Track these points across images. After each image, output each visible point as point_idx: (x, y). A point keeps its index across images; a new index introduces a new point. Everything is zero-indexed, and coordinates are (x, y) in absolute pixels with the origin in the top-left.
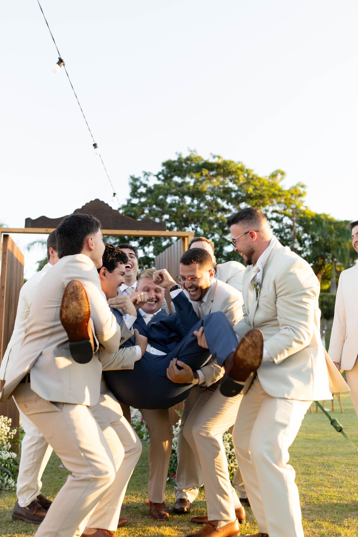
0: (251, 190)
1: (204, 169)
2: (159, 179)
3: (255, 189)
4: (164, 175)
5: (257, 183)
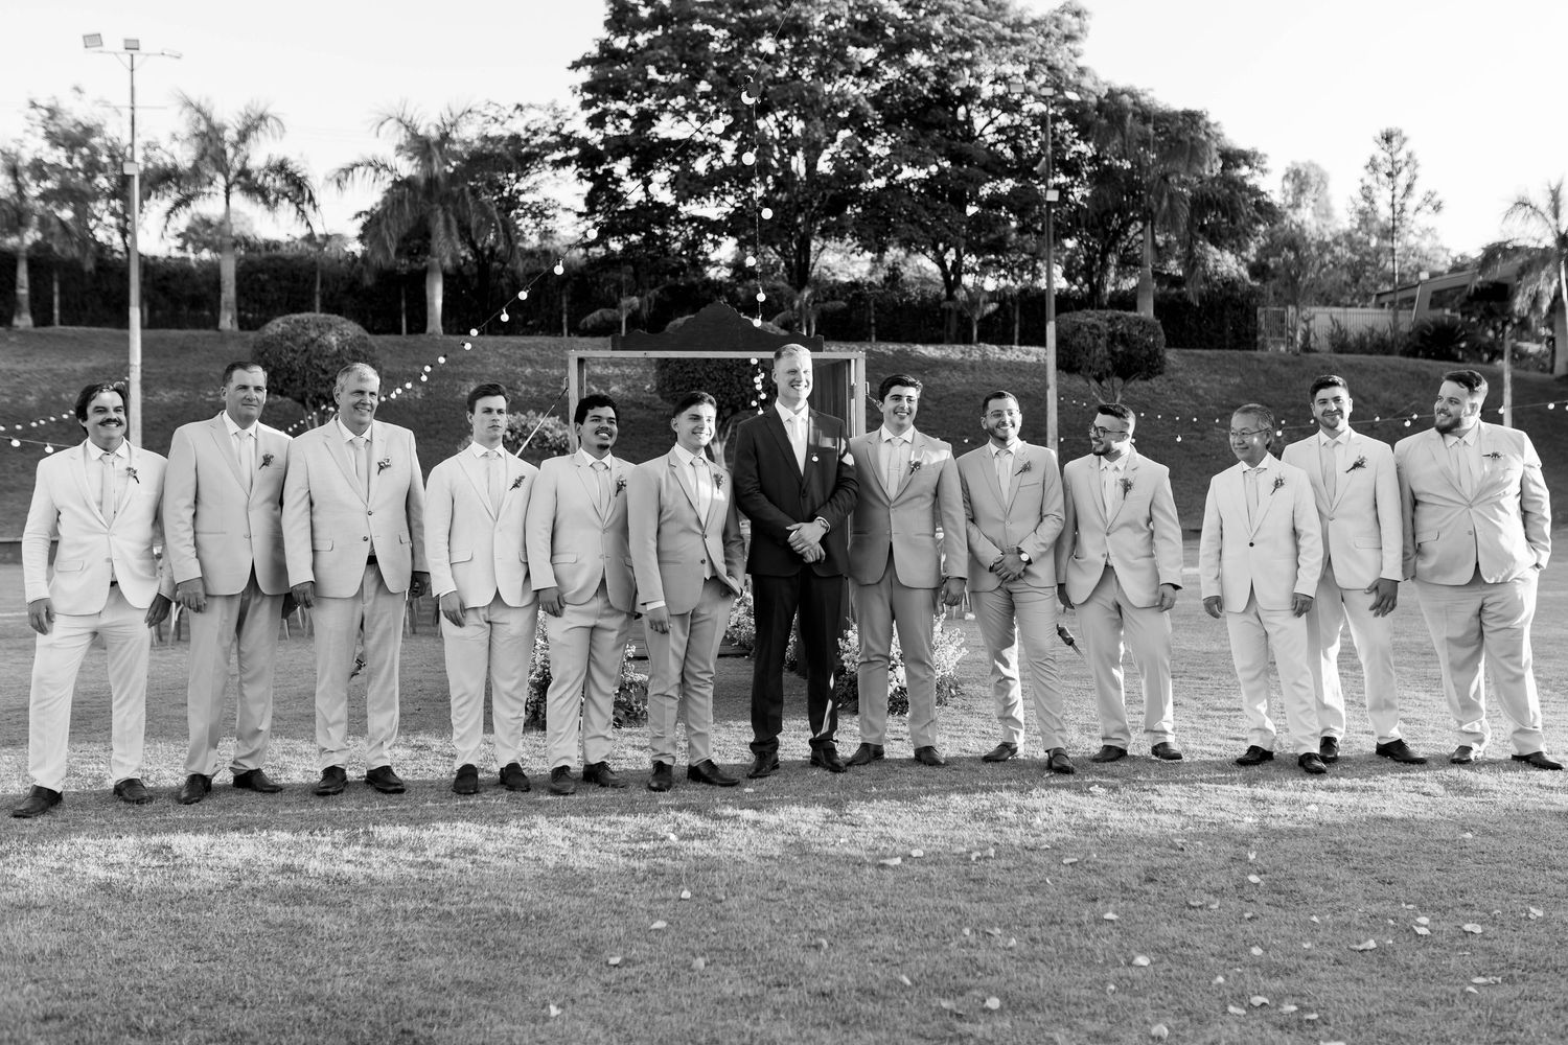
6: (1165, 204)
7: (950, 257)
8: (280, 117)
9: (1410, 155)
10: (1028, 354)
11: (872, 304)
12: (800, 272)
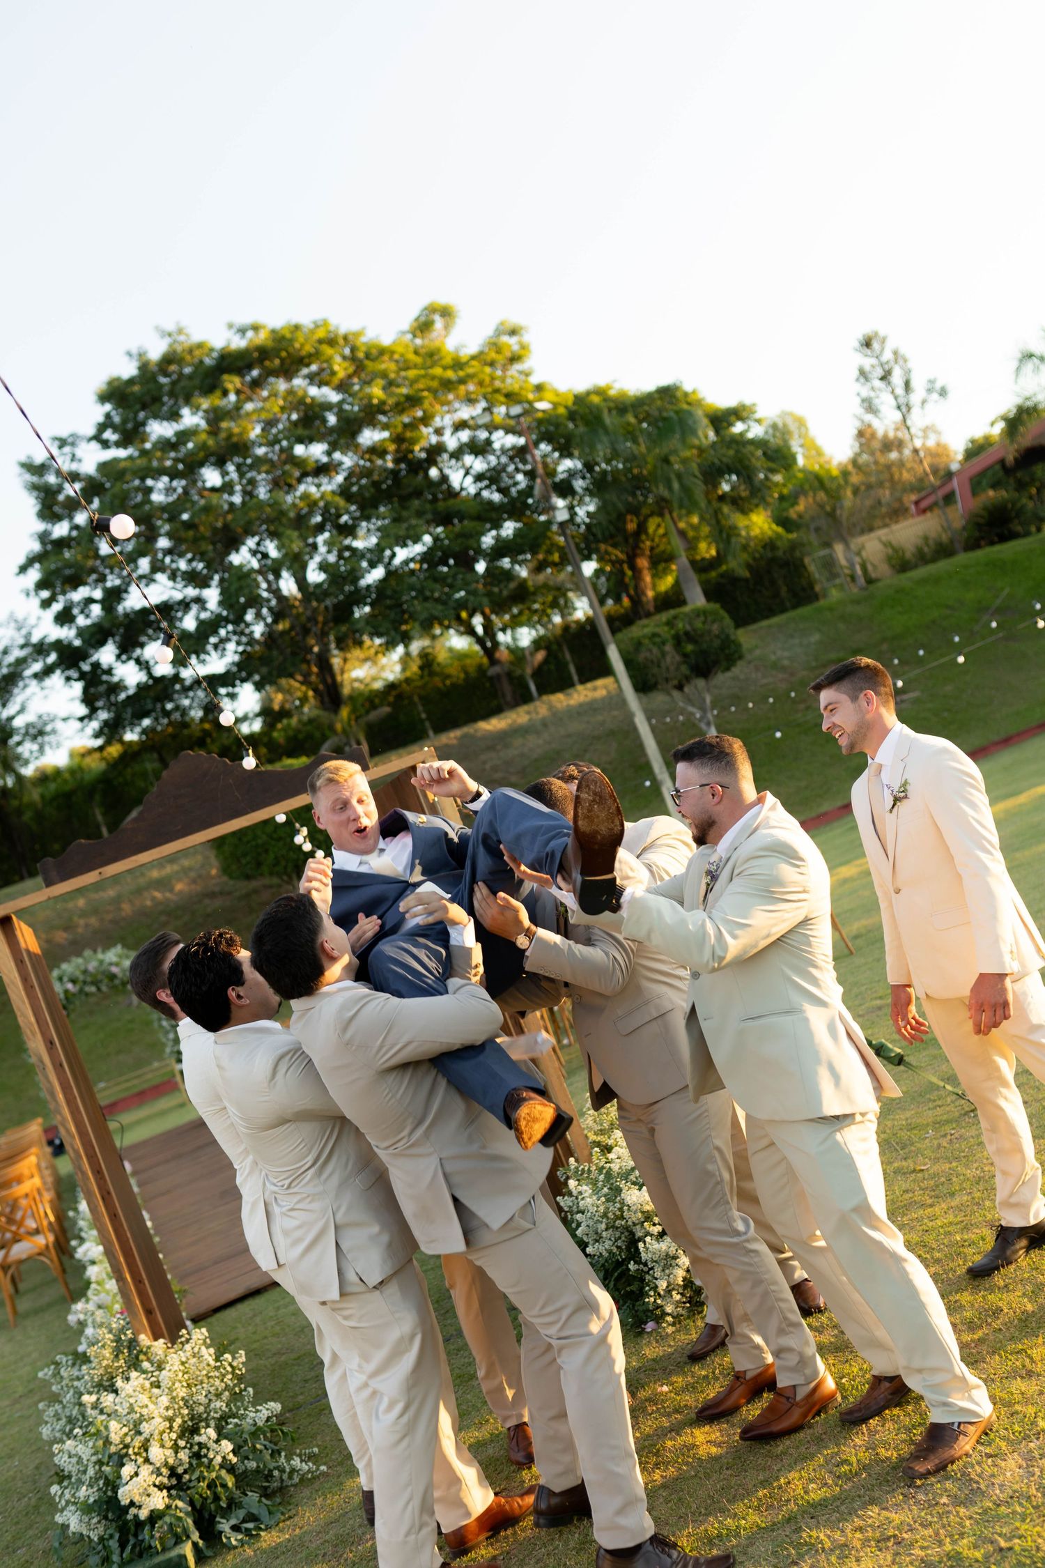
0: (376, 392)
1: (226, 377)
2: (105, 444)
3: (390, 385)
4: (115, 429)
5: (387, 365)
6: (676, 485)
7: (478, 622)
9: (895, 353)
10: (595, 689)
11: (416, 699)
12: (331, 694)
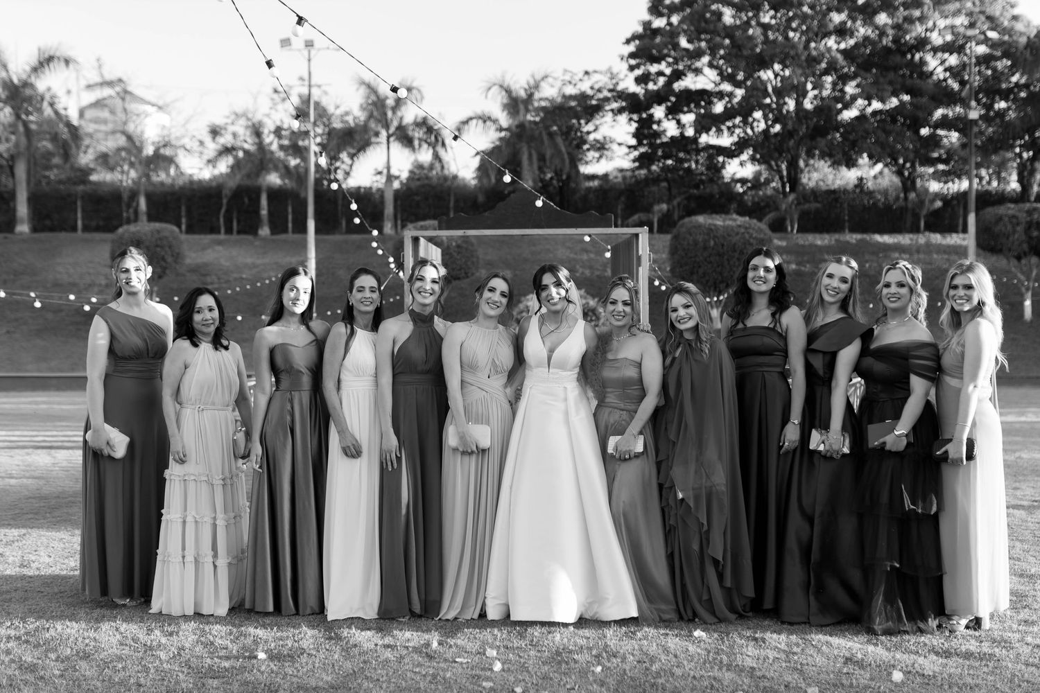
8: (420, 88)
11: (845, 205)
